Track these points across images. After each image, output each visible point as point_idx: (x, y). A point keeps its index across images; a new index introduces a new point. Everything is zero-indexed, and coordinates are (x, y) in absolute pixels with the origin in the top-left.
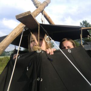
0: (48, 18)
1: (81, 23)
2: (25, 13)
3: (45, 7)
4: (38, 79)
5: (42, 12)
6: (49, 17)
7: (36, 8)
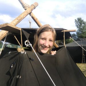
0: (35, 19)
1: (76, 20)
2: (4, 24)
3: (32, 10)
4: (18, 77)
5: (30, 14)
6: (37, 19)
7: (25, 10)
